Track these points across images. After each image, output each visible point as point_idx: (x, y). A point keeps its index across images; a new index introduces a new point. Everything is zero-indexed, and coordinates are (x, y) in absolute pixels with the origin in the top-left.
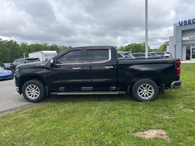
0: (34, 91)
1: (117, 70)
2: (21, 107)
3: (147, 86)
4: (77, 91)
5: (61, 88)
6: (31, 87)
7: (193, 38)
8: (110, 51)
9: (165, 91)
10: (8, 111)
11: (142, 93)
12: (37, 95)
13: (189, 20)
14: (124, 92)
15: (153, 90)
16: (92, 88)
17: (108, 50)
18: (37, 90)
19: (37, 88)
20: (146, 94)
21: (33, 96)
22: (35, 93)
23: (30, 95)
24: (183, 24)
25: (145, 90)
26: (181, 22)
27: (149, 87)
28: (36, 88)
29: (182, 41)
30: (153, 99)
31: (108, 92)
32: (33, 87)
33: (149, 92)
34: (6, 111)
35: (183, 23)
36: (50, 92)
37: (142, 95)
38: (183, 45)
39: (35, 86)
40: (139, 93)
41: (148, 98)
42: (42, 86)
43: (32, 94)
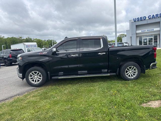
0: (36, 76)
1: (108, 55)
2: (27, 91)
3: (132, 68)
4: (74, 75)
5: (60, 73)
6: (34, 73)
7: (144, 31)
8: (101, 40)
9: (146, 71)
10: (16, 95)
11: (128, 74)
12: (39, 80)
13: (141, 18)
14: (115, 74)
15: (137, 71)
16: (87, 72)
17: (100, 39)
18: (40, 76)
19: (40, 74)
20: (131, 74)
21: (36, 81)
22: (38, 79)
23: (33, 80)
24: (137, 21)
25: (130, 71)
26: (135, 19)
27: (134, 69)
28: (38, 73)
29: (136, 34)
30: (137, 78)
31: (101, 74)
32: (36, 73)
33: (134, 72)
34: (14, 96)
35: (137, 19)
36: (51, 77)
37: (128, 75)
38: (137, 37)
39: (38, 72)
40: (126, 74)
41: (133, 78)
42: (44, 72)
43: (35, 80)
